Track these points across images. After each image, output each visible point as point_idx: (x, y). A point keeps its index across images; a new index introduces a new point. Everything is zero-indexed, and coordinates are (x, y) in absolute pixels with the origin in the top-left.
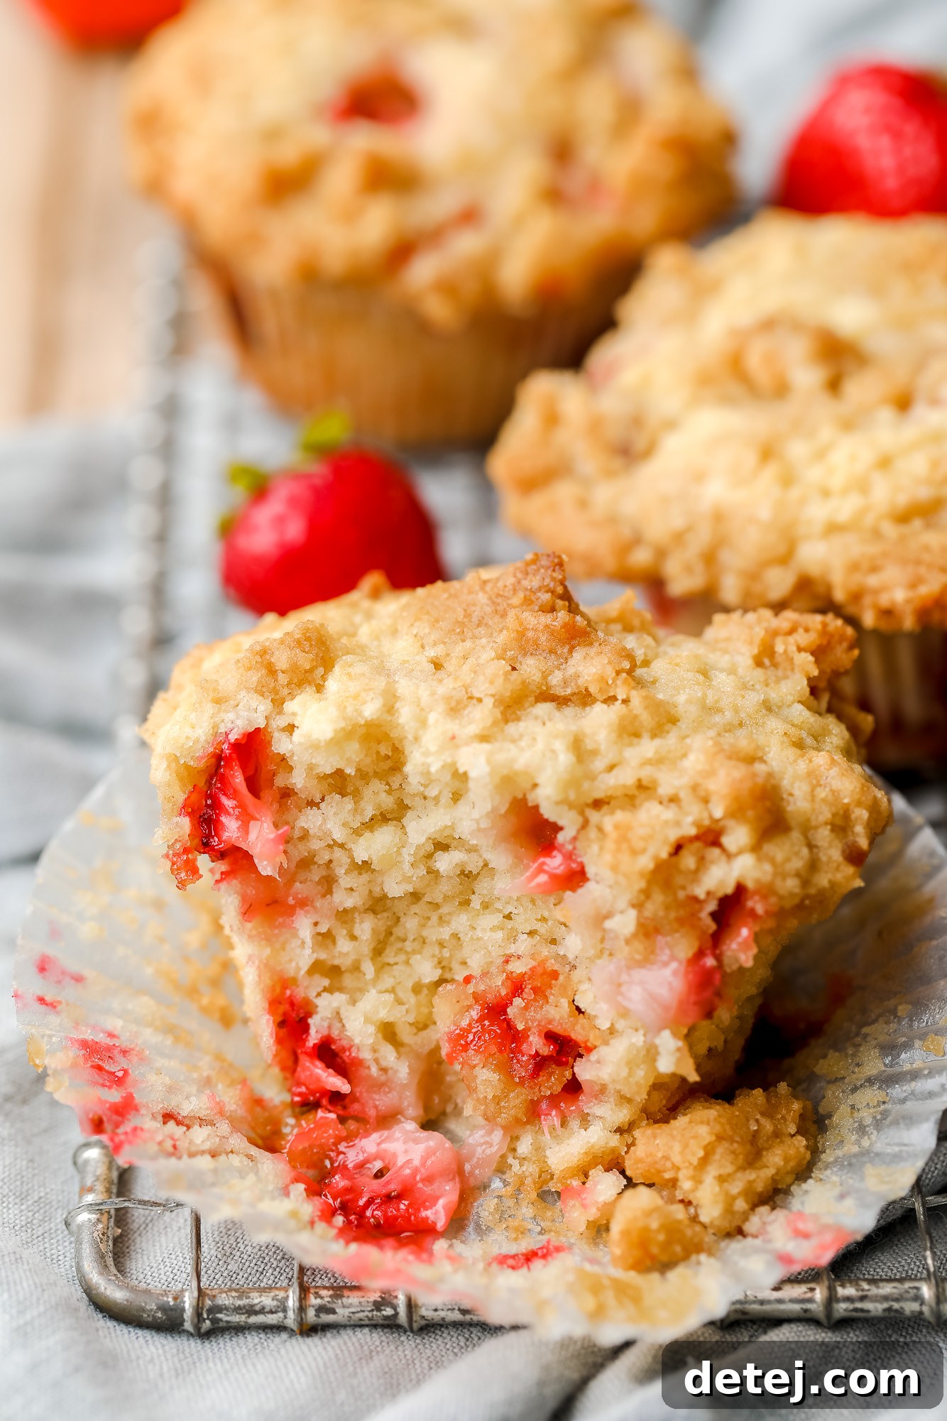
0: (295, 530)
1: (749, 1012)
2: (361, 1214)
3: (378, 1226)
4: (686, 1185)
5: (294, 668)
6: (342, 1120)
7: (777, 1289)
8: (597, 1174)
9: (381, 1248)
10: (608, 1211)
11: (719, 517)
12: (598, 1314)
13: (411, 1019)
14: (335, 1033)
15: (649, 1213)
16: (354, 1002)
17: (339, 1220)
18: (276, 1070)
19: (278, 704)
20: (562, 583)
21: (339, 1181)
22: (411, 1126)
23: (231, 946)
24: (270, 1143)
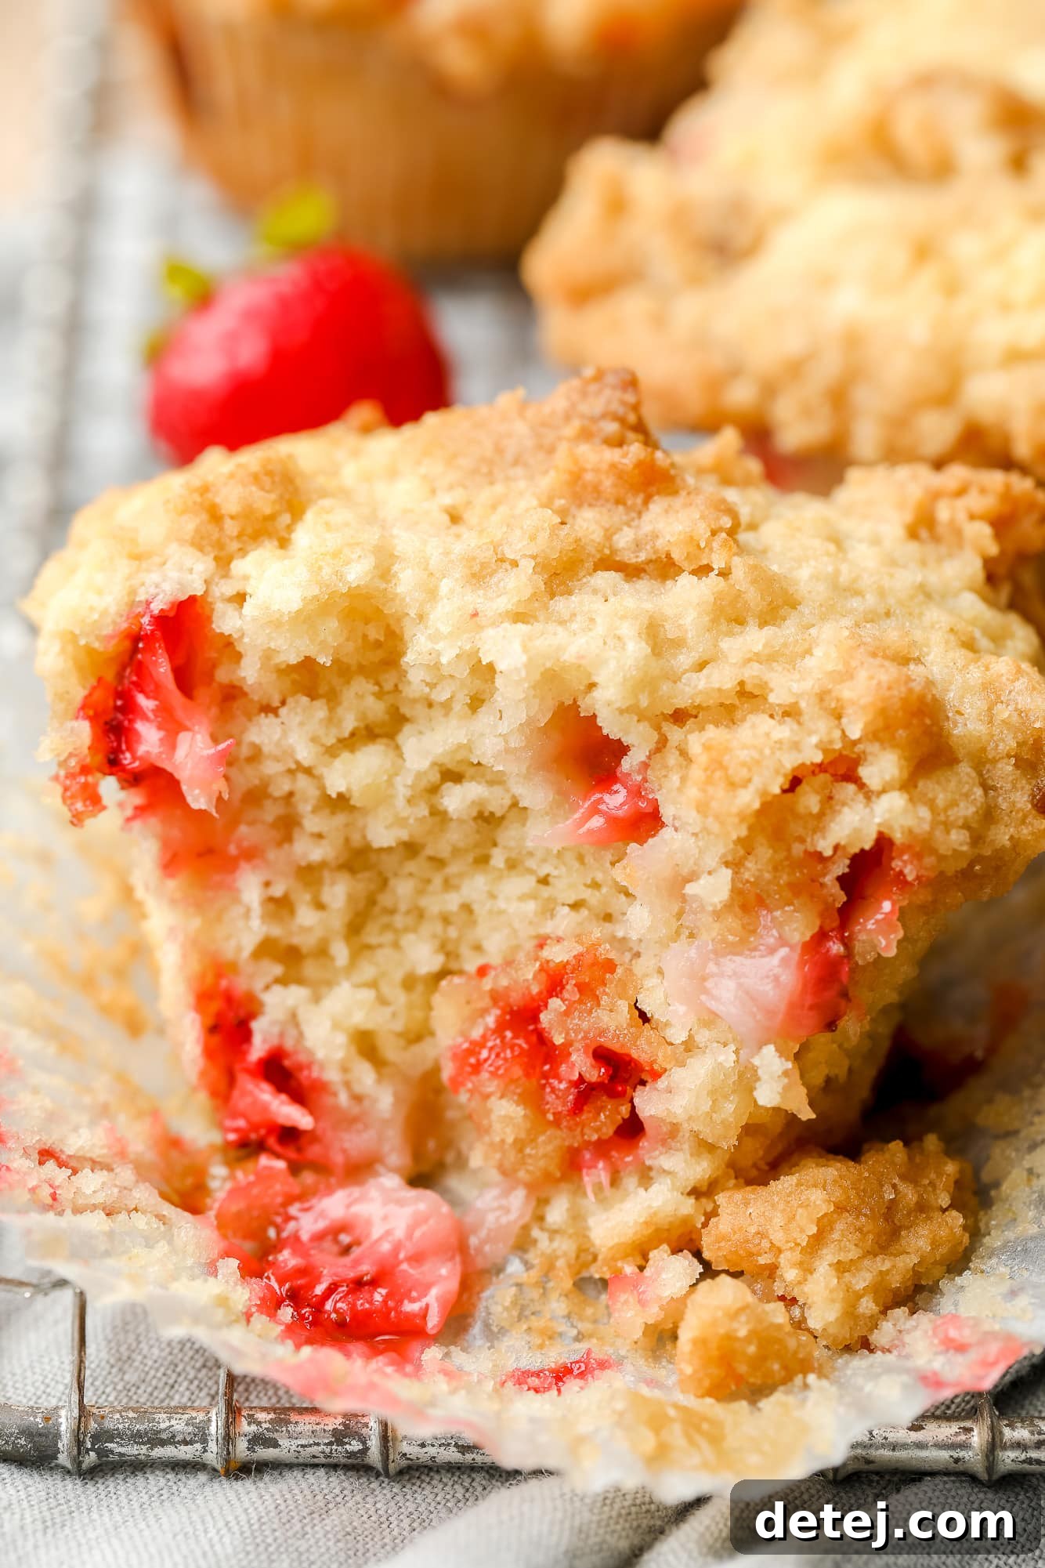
0: (252, 353)
1: (885, 1030)
2: (318, 1306)
3: (341, 1325)
4: (790, 1274)
5: (247, 513)
6: (295, 1169)
7: (915, 1427)
8: (660, 1256)
9: (348, 1355)
10: (676, 1309)
11: (853, 340)
12: (660, 1457)
13: (399, 1026)
14: (289, 1044)
15: (734, 1315)
16: (317, 999)
17: (287, 1313)
18: (202, 1098)
19: (223, 563)
20: (636, 408)
21: (287, 1258)
22: (391, 1182)
23: (144, 916)
24: (191, 1200)
